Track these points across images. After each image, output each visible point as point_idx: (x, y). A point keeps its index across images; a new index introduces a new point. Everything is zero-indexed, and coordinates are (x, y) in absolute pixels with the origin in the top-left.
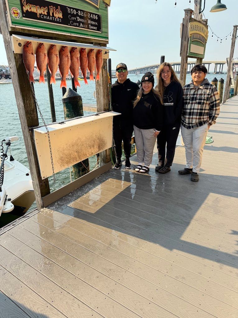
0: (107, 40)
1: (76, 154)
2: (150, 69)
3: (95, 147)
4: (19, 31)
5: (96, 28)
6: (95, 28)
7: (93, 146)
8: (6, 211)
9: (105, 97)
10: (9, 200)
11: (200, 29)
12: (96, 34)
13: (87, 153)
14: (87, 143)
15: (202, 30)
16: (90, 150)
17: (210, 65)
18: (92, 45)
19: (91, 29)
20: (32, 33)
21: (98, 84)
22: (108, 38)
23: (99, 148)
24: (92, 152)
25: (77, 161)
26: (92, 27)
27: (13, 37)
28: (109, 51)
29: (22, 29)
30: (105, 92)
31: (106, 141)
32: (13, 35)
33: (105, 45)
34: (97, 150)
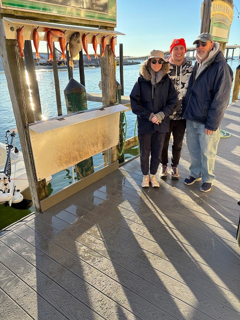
0: (114, 23)
1: (76, 153)
2: (167, 55)
3: (99, 145)
4: (11, 13)
5: (102, 8)
6: (100, 8)
7: (97, 144)
8: (16, 202)
9: (112, 89)
10: (18, 191)
11: (224, 9)
12: (102, 15)
13: (89, 152)
14: (90, 141)
15: (227, 10)
16: (93, 149)
17: (235, 49)
18: (98, 29)
19: (96, 10)
20: (27, 15)
21: (104, 73)
22: (115, 20)
23: (104, 145)
24: (95, 150)
25: (77, 160)
26: (97, 8)
27: (5, 20)
28: (117, 35)
29: (14, 10)
30: (112, 82)
31: (111, 138)
32: (4, 18)
33: (112, 29)
34: (101, 148)
